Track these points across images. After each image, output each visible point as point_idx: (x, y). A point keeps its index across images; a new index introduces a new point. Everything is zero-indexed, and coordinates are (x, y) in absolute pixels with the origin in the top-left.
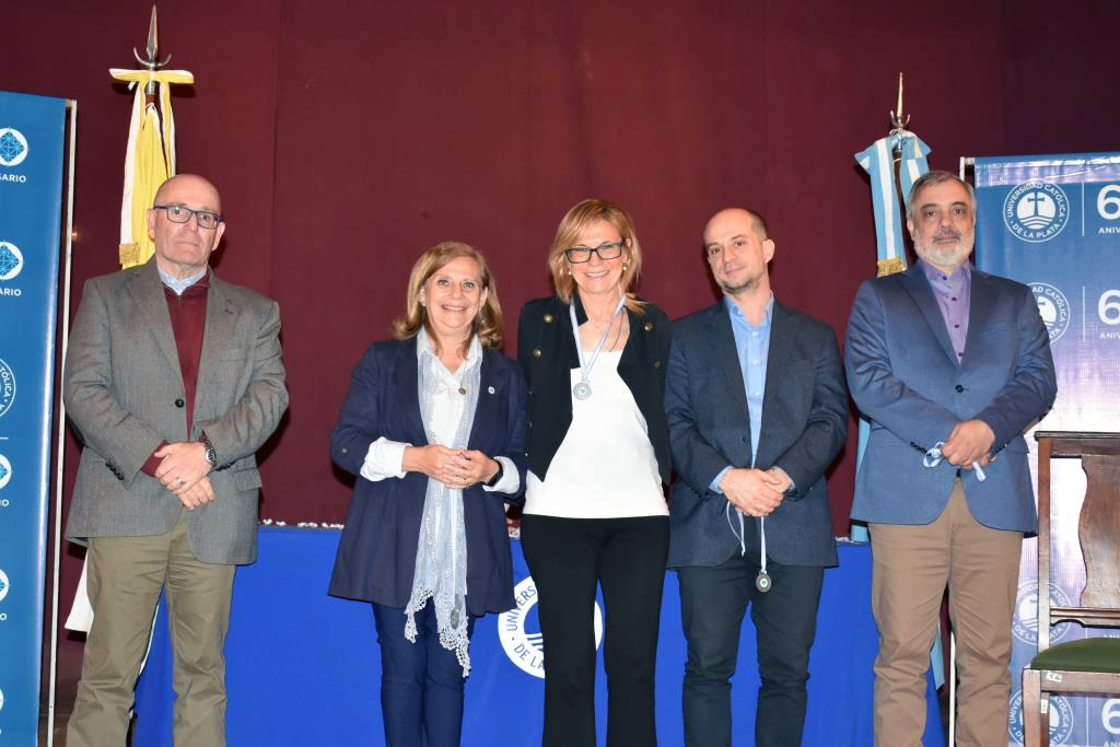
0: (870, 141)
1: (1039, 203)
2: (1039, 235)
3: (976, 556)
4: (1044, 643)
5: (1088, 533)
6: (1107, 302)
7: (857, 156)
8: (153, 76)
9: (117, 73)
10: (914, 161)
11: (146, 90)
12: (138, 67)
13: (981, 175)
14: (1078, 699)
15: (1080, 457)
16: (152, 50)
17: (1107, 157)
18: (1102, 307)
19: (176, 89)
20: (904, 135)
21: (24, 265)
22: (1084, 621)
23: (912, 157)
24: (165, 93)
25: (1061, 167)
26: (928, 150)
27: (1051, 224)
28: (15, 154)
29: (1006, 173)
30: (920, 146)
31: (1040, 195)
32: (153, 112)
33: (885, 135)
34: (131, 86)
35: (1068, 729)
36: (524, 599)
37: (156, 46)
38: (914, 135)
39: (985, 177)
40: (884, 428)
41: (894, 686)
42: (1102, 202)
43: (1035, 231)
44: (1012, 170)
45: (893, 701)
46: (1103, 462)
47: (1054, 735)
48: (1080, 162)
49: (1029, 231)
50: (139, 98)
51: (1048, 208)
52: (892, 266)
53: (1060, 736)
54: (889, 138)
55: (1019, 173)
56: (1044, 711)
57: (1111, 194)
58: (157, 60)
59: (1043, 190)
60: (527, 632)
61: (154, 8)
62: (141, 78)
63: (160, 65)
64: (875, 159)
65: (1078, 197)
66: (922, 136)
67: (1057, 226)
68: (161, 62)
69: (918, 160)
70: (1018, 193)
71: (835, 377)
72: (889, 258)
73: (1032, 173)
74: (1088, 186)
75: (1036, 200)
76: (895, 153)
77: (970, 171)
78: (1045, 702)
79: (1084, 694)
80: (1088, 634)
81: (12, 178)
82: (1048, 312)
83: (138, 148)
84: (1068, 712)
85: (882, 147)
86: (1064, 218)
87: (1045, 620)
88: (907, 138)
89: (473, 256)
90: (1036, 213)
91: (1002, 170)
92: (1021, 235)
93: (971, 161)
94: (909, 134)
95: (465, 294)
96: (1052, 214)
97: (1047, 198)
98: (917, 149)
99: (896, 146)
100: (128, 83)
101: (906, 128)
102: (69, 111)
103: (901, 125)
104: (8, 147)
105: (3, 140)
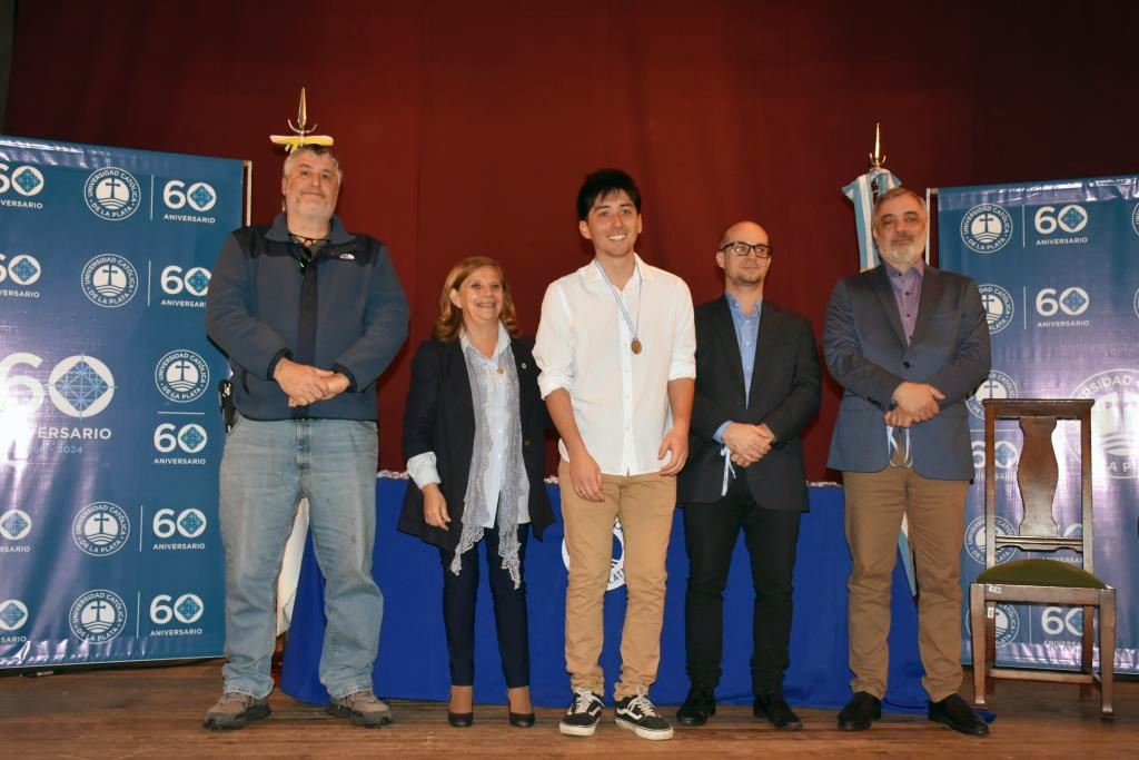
0: (854, 178)
1: (989, 222)
2: (988, 247)
4: (991, 562)
5: (1025, 478)
6: (1044, 298)
7: (844, 189)
9: (276, 139)
12: (292, 133)
13: (943, 202)
14: (1022, 607)
15: (1018, 419)
16: (302, 120)
17: (1042, 185)
18: (1039, 303)
20: (880, 172)
22: (1022, 546)
25: (1006, 195)
26: (900, 183)
27: (998, 238)
28: (206, 202)
29: (963, 200)
30: (893, 180)
31: (990, 216)
34: (287, 149)
35: (1015, 630)
37: (305, 117)
38: (887, 171)
39: (946, 204)
40: (855, 395)
41: (864, 599)
42: (1038, 221)
43: (985, 245)
44: (967, 197)
45: (864, 611)
46: (1036, 422)
47: (1002, 636)
48: (1019, 190)
49: (981, 244)
51: (995, 226)
53: (1009, 636)
54: (868, 175)
55: (973, 199)
56: (990, 616)
57: (1044, 214)
58: (306, 128)
59: (991, 212)
61: (304, 90)
63: (308, 132)
64: (857, 189)
65: (1020, 217)
66: (892, 172)
67: (1003, 240)
68: (311, 129)
70: (972, 215)
73: (985, 199)
74: (1028, 208)
75: (986, 220)
76: (874, 186)
77: (934, 198)
78: (991, 609)
79: (1027, 603)
80: (1029, 556)
81: (204, 220)
82: (995, 307)
84: (1015, 617)
85: (863, 181)
86: (1008, 234)
87: (992, 546)
88: (883, 174)
90: (986, 230)
91: (959, 197)
92: (975, 247)
93: (935, 191)
94: (885, 171)
95: (494, 293)
96: (999, 231)
97: (996, 219)
98: (891, 183)
99: (875, 180)
100: (285, 146)
101: (882, 166)
102: (246, 169)
103: (877, 163)
104: (201, 197)
105: (197, 191)
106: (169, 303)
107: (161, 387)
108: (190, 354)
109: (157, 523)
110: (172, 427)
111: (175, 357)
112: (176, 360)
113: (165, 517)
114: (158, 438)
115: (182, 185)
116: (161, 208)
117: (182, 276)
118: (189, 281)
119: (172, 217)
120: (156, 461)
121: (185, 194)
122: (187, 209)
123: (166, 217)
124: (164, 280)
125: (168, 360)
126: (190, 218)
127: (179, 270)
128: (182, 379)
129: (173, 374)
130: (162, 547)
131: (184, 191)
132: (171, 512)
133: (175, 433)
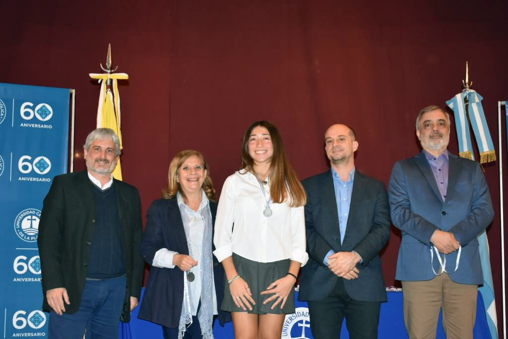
0: (453, 95)
3: (455, 295)
7: (447, 102)
8: (109, 76)
9: (93, 76)
10: (475, 103)
11: (106, 83)
12: (102, 72)
16: (109, 64)
19: (120, 82)
20: (469, 92)
21: (51, 167)
23: (474, 102)
24: (115, 84)
26: (482, 98)
28: (47, 115)
30: (478, 97)
32: (110, 93)
33: (460, 91)
34: (99, 82)
36: (290, 321)
37: (110, 62)
38: (474, 91)
50: (103, 87)
52: (466, 155)
54: (462, 93)
58: (111, 69)
60: (292, 337)
61: (110, 45)
62: (103, 77)
63: (112, 71)
64: (455, 103)
66: (477, 91)
68: (114, 69)
69: (477, 104)
71: (384, 208)
72: (464, 151)
76: (466, 100)
77: (503, 108)
81: (45, 126)
83: (103, 110)
85: (459, 97)
88: (471, 93)
89: (198, 155)
93: (504, 103)
94: (472, 91)
95: (198, 172)
98: (477, 98)
99: (466, 97)
100: (98, 80)
101: (471, 88)
102: (71, 95)
103: (468, 87)
104: (44, 112)
105: (41, 109)
106: (24, 179)
107: (18, 232)
108: (36, 211)
109: (15, 320)
110: (25, 258)
111: (28, 213)
112: (27, 215)
113: (20, 316)
114: (16, 265)
115: (31, 105)
116: (19, 119)
117: (31, 162)
118: (36, 165)
119: (25, 125)
120: (15, 280)
121: (34, 110)
122: (34, 120)
123: (22, 125)
124: (21, 164)
125: (22, 215)
126: (36, 126)
127: (29, 158)
128: (31, 227)
129: (26, 224)
130: (18, 335)
131: (33, 108)
132: (24, 313)
133: (27, 262)
